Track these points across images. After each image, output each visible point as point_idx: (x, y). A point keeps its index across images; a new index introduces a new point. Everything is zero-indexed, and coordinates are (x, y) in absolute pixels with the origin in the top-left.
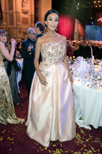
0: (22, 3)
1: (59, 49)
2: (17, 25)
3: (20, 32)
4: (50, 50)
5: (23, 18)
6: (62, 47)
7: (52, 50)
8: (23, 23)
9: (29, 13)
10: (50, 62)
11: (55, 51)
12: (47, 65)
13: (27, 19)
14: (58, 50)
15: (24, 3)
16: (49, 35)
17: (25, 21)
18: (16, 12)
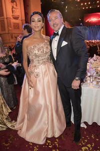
0: (12, 9)
1: (45, 50)
2: (9, 30)
3: (12, 37)
4: (37, 52)
5: (14, 23)
6: (47, 47)
7: (38, 51)
8: (15, 28)
9: (20, 18)
10: (39, 63)
11: (41, 52)
12: (35, 66)
13: (18, 24)
14: (43, 51)
15: (14, 9)
16: (35, 36)
17: (17, 26)
18: (7, 18)
